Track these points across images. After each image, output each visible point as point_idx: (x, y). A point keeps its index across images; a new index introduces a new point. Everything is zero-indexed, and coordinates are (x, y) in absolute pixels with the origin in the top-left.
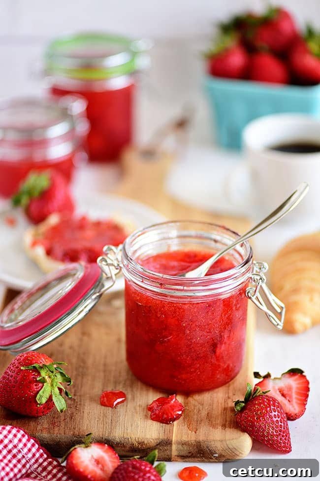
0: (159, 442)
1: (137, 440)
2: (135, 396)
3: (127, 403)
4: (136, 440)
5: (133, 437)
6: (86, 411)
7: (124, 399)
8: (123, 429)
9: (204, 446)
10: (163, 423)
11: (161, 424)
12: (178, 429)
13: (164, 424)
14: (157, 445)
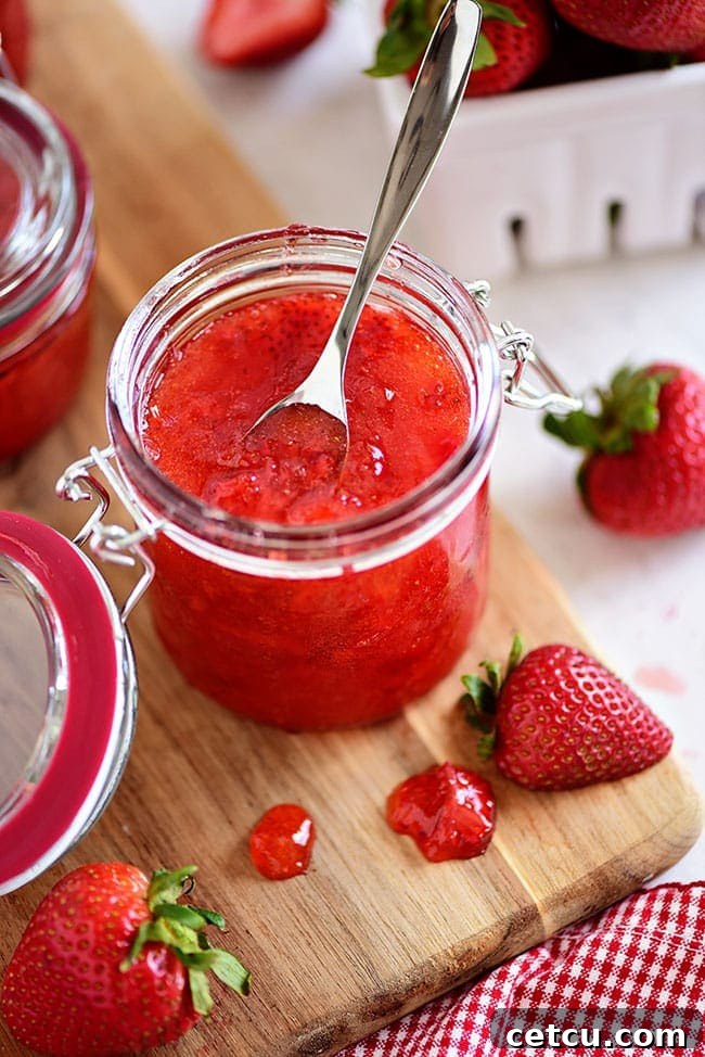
0: (505, 929)
1: (452, 954)
2: (325, 796)
3: (324, 832)
4: (448, 954)
5: (436, 950)
6: (251, 924)
7: (306, 824)
8: (394, 940)
9: (614, 875)
10: (469, 858)
11: (467, 862)
12: (520, 858)
13: (473, 860)
14: (505, 938)
